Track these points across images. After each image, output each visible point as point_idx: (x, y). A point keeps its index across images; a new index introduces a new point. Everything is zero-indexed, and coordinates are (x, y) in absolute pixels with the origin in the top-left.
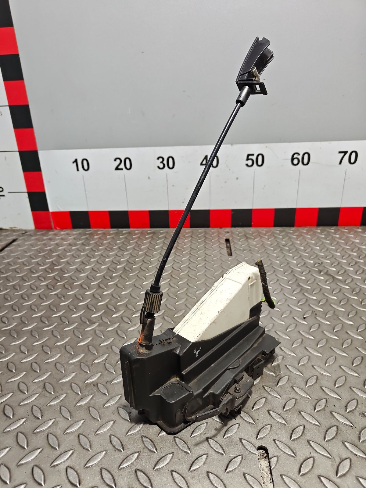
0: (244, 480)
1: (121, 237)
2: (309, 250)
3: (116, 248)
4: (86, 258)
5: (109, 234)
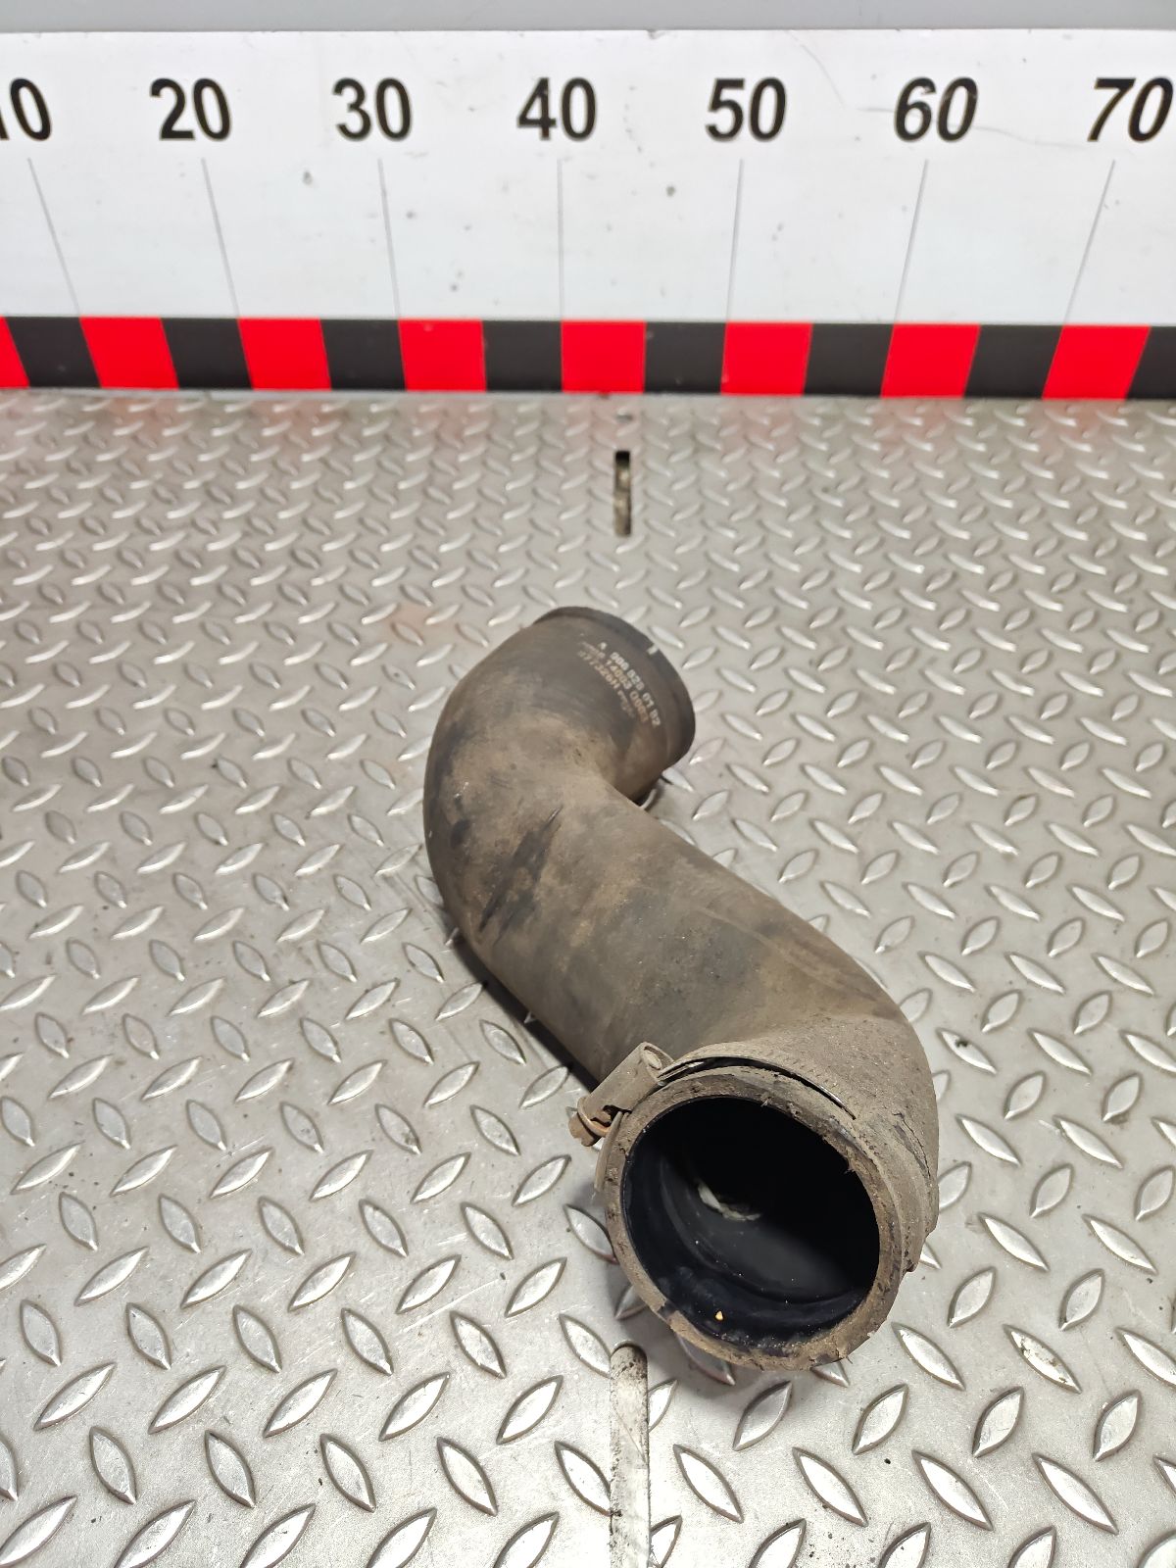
0: (556, 1468)
1: (217, 432)
3: (193, 490)
5: (172, 419)
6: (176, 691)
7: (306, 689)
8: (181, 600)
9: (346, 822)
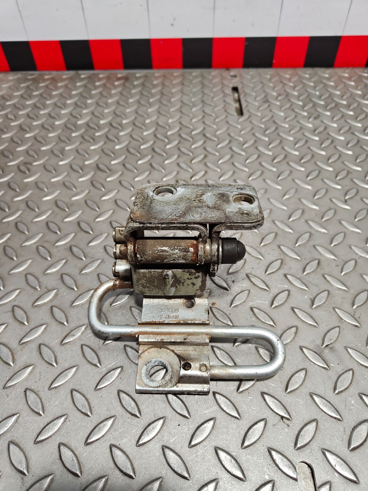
1: (78, 84)
2: (355, 105)
3: (70, 103)
4: (26, 119)
5: (61, 80)
6: (67, 175)
8: (68, 141)
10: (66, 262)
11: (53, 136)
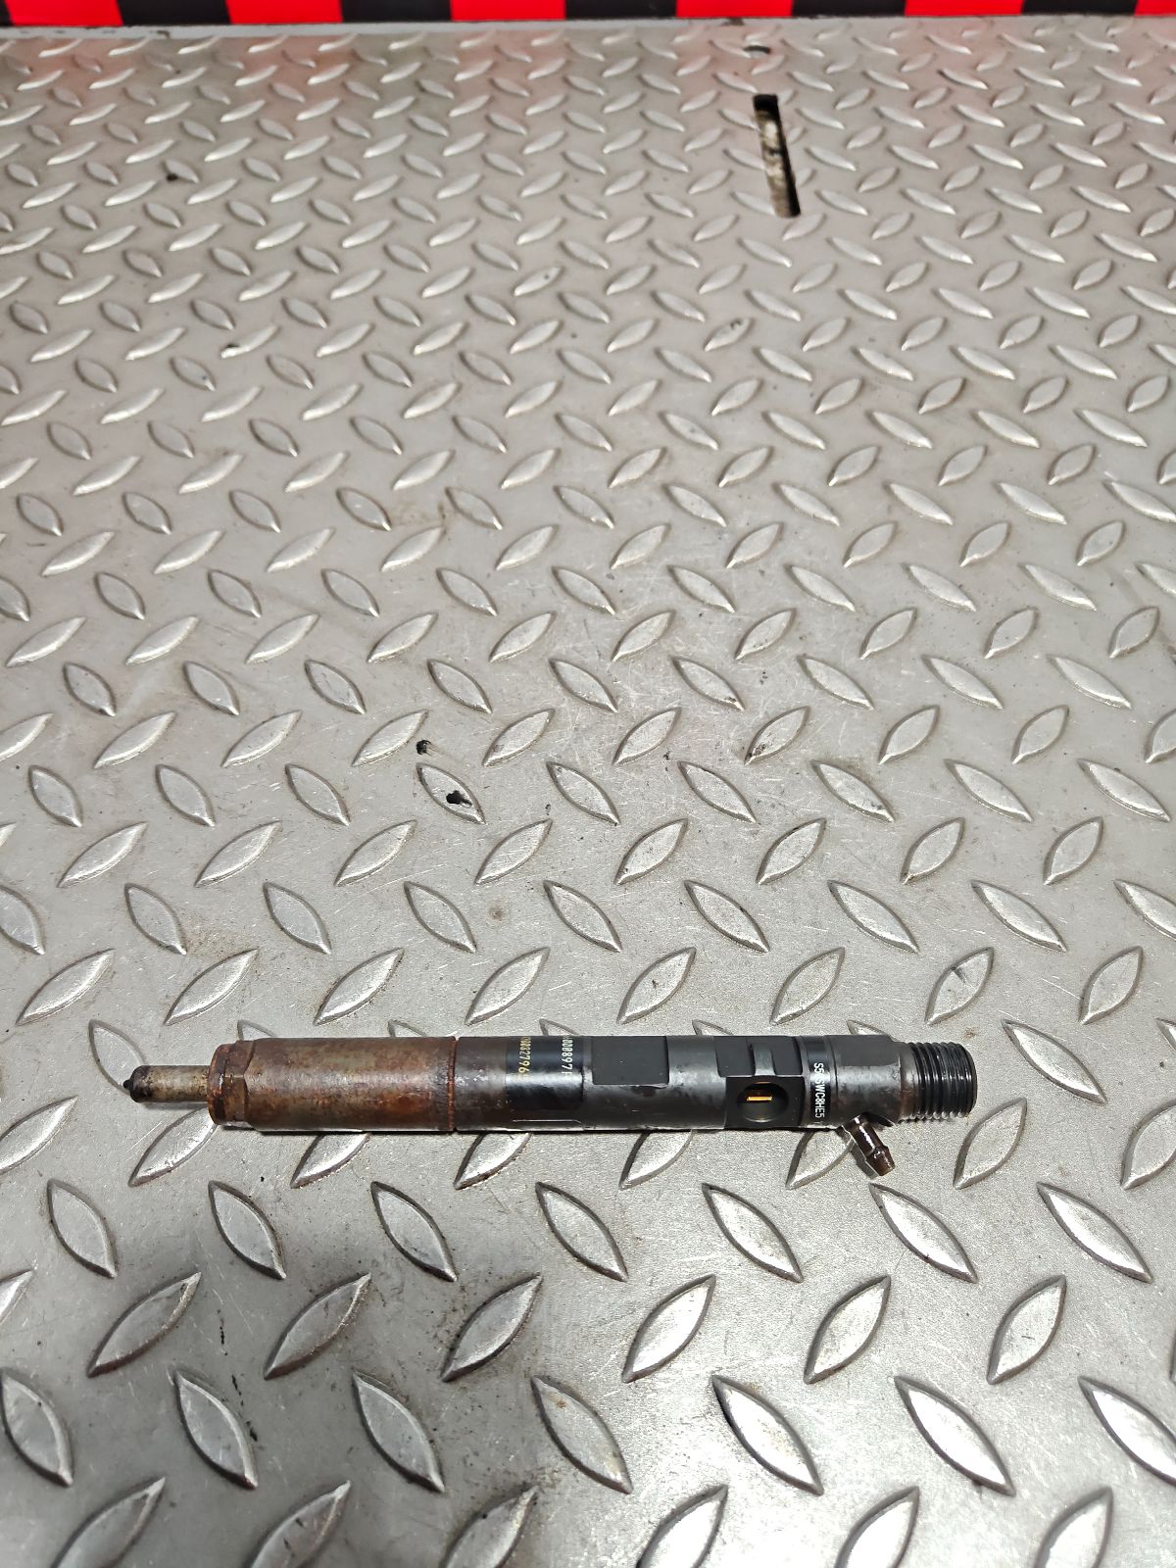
5: (101, 66)
6: (137, 465)
7: (340, 456)
8: (136, 327)
9: (426, 672)
10: (143, 833)
11: (77, 302)
